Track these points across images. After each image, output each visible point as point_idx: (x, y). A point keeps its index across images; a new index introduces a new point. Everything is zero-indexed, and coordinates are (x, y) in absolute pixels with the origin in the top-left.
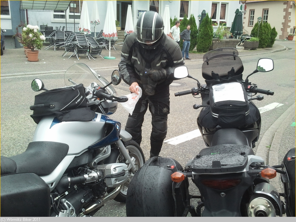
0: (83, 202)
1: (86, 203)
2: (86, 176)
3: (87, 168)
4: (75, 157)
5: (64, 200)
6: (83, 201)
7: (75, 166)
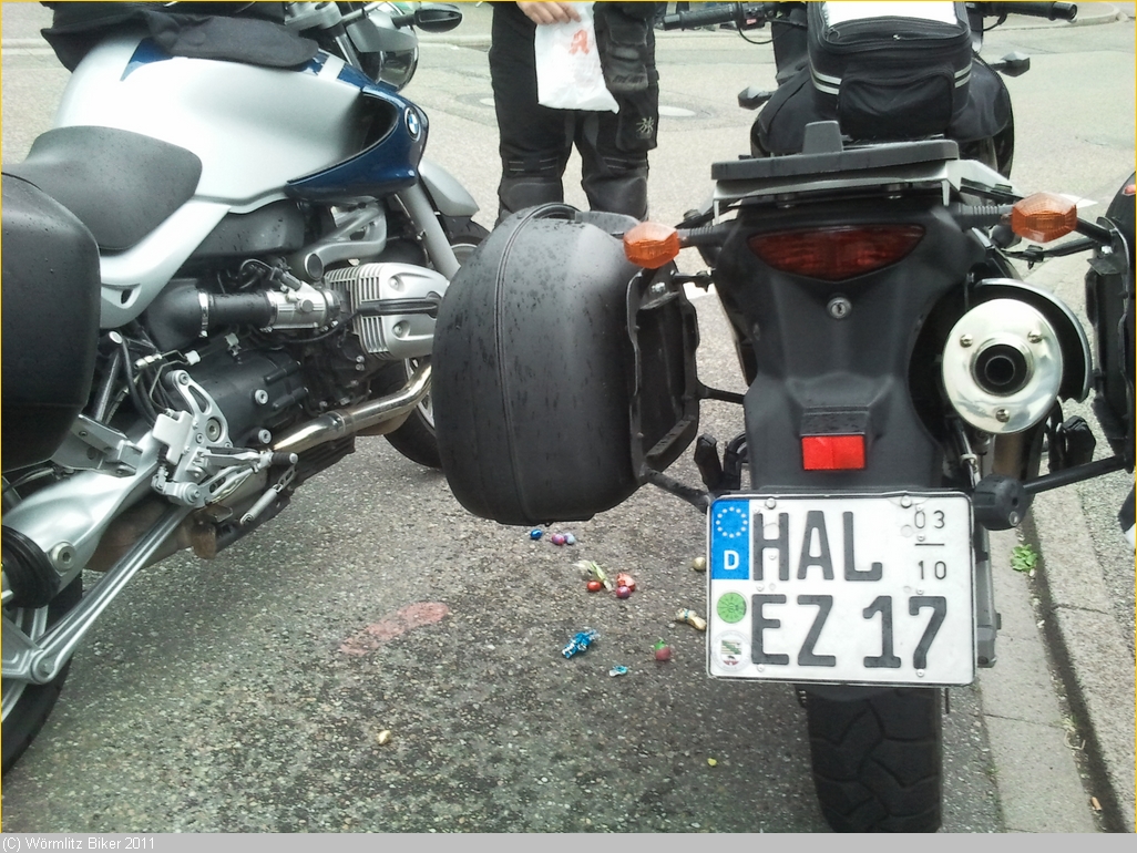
0: (264, 401)
1: (275, 409)
2: (275, 298)
3: (279, 266)
4: (229, 215)
5: (177, 374)
6: (261, 396)
7: (227, 249)
